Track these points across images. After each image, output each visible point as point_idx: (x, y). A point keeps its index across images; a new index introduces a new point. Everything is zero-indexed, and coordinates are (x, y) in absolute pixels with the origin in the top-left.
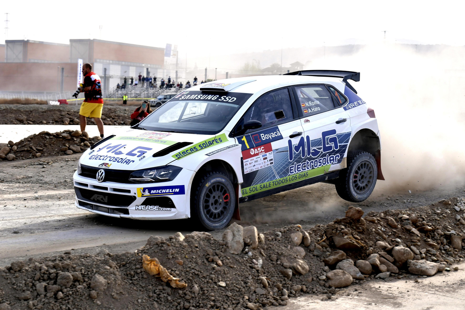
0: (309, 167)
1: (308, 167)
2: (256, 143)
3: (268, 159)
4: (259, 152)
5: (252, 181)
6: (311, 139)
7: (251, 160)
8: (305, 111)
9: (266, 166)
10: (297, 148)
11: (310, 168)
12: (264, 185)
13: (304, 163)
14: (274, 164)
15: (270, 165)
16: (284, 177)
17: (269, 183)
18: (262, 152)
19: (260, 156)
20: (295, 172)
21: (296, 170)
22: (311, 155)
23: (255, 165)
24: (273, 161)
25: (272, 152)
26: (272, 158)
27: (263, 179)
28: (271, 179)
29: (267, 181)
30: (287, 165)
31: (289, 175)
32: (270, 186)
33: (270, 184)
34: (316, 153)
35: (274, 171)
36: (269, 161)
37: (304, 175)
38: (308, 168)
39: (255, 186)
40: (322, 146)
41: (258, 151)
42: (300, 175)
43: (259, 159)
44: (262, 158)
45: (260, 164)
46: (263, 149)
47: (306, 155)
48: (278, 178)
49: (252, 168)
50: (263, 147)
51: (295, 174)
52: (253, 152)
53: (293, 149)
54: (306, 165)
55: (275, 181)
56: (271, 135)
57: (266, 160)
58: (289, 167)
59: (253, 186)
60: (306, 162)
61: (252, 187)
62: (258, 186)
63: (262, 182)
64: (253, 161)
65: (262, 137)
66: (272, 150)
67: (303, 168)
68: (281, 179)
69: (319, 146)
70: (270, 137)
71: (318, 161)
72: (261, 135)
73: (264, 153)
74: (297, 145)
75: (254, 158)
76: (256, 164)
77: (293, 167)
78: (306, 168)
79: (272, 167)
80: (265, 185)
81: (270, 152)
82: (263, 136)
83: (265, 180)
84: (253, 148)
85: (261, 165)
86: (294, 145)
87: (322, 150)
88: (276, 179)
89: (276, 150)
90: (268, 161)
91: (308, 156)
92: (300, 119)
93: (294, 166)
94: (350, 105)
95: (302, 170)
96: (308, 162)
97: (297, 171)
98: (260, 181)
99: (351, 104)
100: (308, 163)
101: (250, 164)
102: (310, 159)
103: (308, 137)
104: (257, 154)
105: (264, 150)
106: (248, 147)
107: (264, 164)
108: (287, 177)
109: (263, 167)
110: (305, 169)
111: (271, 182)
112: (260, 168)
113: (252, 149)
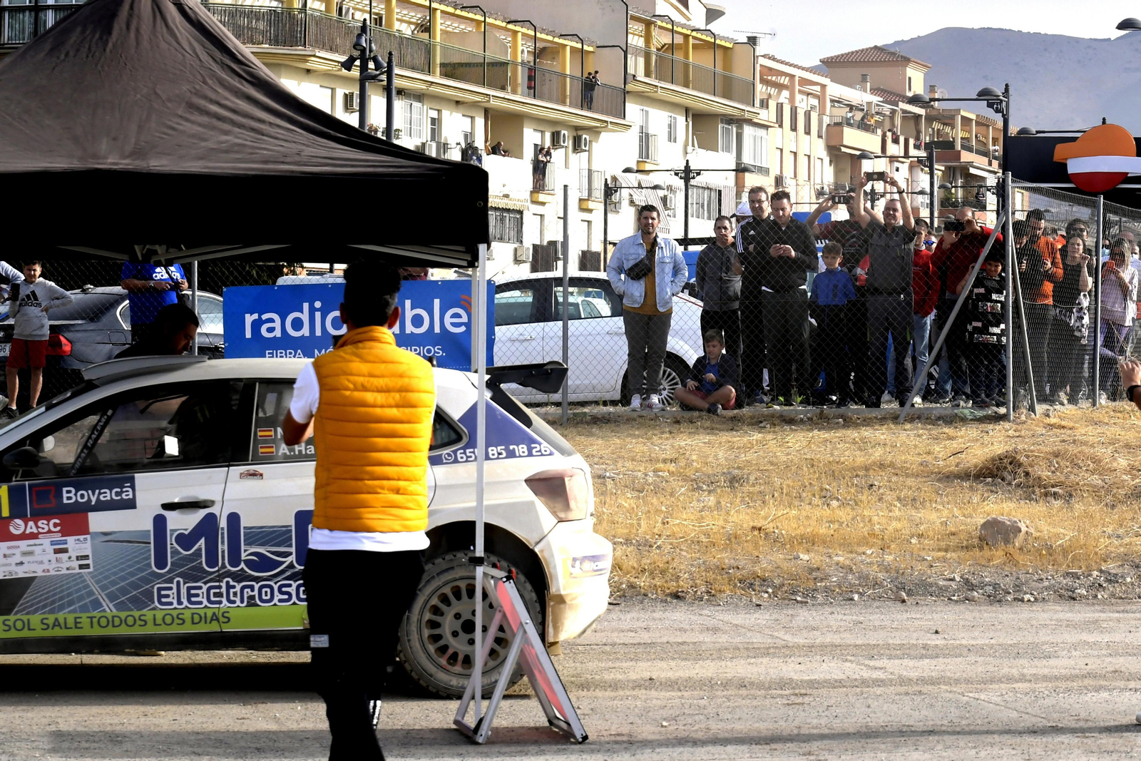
0: (238, 599)
1: (232, 598)
2: (36, 506)
3: (74, 554)
4: (41, 530)
5: (14, 605)
6: (243, 524)
7: (9, 548)
8: (261, 447)
9: (64, 572)
10: (186, 540)
11: (242, 601)
12: (56, 619)
13: (217, 584)
14: (95, 570)
15: (78, 571)
16: (132, 610)
17: (76, 618)
18: (50, 531)
19: (45, 542)
20: (180, 603)
21: (184, 601)
22: (242, 565)
23: (22, 563)
24: (89, 562)
25: (88, 537)
26: (88, 552)
27: (53, 602)
28: (84, 609)
29: (69, 612)
30: (146, 580)
31: (154, 609)
32: (79, 625)
33: (78, 620)
34: (263, 563)
35: (95, 588)
36: (74, 558)
37: (215, 618)
38: (229, 601)
39: (25, 618)
40: (293, 550)
41: (38, 527)
42: (195, 616)
43: (37, 550)
44: (50, 549)
45: (41, 562)
46: (55, 525)
47: (223, 563)
48: (109, 608)
49: (14, 568)
50: (57, 521)
51: (175, 608)
52: (17, 526)
53: (171, 541)
54: (224, 590)
55: (99, 615)
56: (100, 494)
57: (64, 556)
58: (153, 587)
59: (19, 616)
60: (223, 585)
61: (12, 618)
62: (35, 619)
63: (52, 612)
64: (17, 552)
65: (65, 495)
66: (87, 532)
67: (213, 599)
68: (123, 615)
69: (278, 545)
70: (94, 500)
71: (276, 587)
72: (65, 489)
73: (58, 537)
74: (186, 533)
75: (23, 544)
76: (25, 559)
77: (171, 589)
78: (224, 600)
79: (88, 578)
80: (62, 621)
81: (82, 537)
82: (69, 492)
83: (61, 608)
84: (23, 516)
85: (46, 566)
86: (173, 531)
87: (292, 558)
88: (104, 611)
89: (105, 534)
90: (70, 558)
91: (229, 567)
92: (228, 466)
93: (174, 586)
94: (465, 453)
95: (205, 602)
96: (232, 583)
97: (185, 603)
98: (44, 606)
99: (468, 451)
100: (229, 587)
101: (5, 556)
102: (240, 577)
103: (234, 519)
104: (33, 536)
105: (58, 528)
106: (6, 513)
107: (54, 565)
108: (144, 611)
109: (53, 573)
110: (220, 602)
111: (84, 615)
112: (40, 574)
113: (18, 521)
